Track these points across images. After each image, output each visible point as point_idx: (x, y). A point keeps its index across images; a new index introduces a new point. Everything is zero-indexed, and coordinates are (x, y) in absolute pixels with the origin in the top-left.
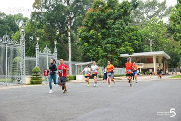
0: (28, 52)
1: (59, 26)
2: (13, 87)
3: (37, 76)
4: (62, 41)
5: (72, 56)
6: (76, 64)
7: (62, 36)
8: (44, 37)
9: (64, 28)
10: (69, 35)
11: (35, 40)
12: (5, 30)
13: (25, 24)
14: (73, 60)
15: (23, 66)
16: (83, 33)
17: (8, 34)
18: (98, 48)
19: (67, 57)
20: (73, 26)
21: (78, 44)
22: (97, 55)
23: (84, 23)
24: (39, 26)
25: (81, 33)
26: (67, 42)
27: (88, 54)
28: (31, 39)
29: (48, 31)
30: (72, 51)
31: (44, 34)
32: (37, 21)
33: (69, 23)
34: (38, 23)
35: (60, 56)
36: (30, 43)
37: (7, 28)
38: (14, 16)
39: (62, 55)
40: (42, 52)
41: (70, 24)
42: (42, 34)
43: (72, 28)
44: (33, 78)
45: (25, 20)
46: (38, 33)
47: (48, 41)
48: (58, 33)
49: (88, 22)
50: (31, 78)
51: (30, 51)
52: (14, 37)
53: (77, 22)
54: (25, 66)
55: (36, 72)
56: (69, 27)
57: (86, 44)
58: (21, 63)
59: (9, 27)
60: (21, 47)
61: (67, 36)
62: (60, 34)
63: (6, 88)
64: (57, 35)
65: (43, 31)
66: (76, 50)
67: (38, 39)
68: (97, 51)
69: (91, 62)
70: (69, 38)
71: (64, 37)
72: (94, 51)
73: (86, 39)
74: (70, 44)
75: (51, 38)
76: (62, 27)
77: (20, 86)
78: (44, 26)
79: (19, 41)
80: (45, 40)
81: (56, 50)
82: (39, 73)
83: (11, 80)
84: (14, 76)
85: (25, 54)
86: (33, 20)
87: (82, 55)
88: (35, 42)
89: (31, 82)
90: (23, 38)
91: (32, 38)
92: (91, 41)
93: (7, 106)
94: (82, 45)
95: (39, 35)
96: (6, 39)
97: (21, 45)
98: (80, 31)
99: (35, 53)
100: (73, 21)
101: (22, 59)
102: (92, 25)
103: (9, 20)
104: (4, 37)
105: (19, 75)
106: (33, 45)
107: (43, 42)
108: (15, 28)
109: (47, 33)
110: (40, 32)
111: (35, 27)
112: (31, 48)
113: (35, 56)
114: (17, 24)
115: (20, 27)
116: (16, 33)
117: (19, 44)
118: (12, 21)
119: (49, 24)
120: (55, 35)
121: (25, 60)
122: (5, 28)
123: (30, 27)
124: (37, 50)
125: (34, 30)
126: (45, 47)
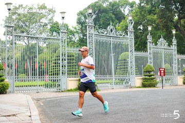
0: (136, 45)
1: (177, 8)
2: (120, 89)
3: (150, 76)
4: (183, 29)
7: (182, 21)
8: (158, 25)
11: (145, 29)
12: (108, 20)
13: (132, 10)
15: (132, 65)
17: (113, 25)
24: (151, 11)
28: (140, 29)
29: (162, 16)
31: (157, 22)
32: (148, 4)
34: (149, 7)
35: (180, 50)
36: (139, 34)
37: (111, 17)
38: (119, 2)
39: (183, 48)
40: (156, 44)
42: (155, 21)
44: (146, 79)
45: (132, 5)
46: (148, 21)
47: (163, 30)
48: (176, 18)
50: (143, 79)
51: (139, 45)
52: (120, 27)
54: (134, 63)
55: (149, 72)
58: (129, 59)
59: (113, 16)
62: (180, 19)
63: (113, 91)
64: (174, 21)
65: (155, 17)
67: (150, 28)
75: (166, 25)
76: (182, 9)
77: (129, 90)
78: (157, 11)
79: (126, 33)
80: (158, 30)
81: (174, 41)
82: (152, 73)
83: (117, 81)
84: (121, 77)
85: (134, 48)
86: (142, 4)
88: (146, 33)
89: (143, 84)
90: (131, 28)
91: (142, 28)
95: (151, 22)
96: (111, 31)
97: (128, 37)
99: (146, 47)
101: (131, 56)
103: (113, 7)
104: (109, 28)
105: (128, 75)
106: (143, 37)
107: (156, 32)
108: (120, 16)
109: (161, 20)
110: (152, 18)
111: (145, 13)
112: (141, 40)
113: (146, 51)
114: (123, 11)
115: (126, 15)
116: (121, 23)
117: (126, 36)
118: (116, 8)
119: (164, 7)
120: (172, 21)
121: (134, 55)
122: (108, 17)
123: (139, 14)
124: (150, 42)
125: (144, 17)
126: (160, 37)
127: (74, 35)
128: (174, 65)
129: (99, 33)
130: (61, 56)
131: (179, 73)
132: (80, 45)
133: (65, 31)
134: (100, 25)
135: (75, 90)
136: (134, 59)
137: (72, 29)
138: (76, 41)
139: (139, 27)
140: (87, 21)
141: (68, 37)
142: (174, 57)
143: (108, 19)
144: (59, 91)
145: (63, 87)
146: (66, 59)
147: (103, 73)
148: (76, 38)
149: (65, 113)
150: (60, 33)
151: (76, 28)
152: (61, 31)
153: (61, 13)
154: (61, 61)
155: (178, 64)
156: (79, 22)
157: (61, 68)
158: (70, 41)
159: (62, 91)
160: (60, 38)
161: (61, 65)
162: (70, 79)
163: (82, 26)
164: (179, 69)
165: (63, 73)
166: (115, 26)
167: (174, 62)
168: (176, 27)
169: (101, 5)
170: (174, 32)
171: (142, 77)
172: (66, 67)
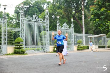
0: (51, 27)
1: (74, 6)
2: (40, 54)
4: (77, 18)
5: (85, 30)
6: (89, 37)
7: (77, 14)
8: (63, 15)
9: (79, 8)
10: (83, 13)
11: (56, 18)
13: (48, 6)
14: (86, 33)
15: (47, 39)
16: (95, 11)
17: (36, 14)
18: (107, 22)
19: (81, 31)
20: (86, 6)
21: (91, 20)
22: (107, 28)
23: (95, 3)
24: (59, 7)
25: (93, 11)
26: (81, 19)
27: (99, 28)
28: (53, 18)
29: (66, 11)
30: (85, 26)
31: (63, 14)
32: (58, 3)
33: (83, 3)
34: (58, 5)
36: (52, 21)
38: (41, 1)
39: (77, 30)
40: (62, 27)
41: (84, 5)
42: (62, 13)
43: (85, 7)
45: (48, 3)
46: (58, 13)
47: (66, 18)
48: (74, 12)
49: (99, 2)
51: (52, 27)
52: (41, 16)
53: (89, 2)
54: (49, 38)
56: (83, 7)
57: (97, 20)
58: (46, 35)
59: (37, 9)
60: (46, 23)
61: (81, 14)
62: (76, 12)
63: (36, 54)
64: (73, 13)
65: (62, 11)
66: (88, 25)
67: (58, 17)
68: (107, 25)
69: (102, 35)
70: (83, 16)
71: (78, 15)
72: (104, 25)
73: (97, 16)
74: (83, 20)
75: (68, 16)
76: (77, 7)
77: (45, 54)
78: (63, 7)
79: (44, 19)
80: (64, 18)
81: (72, 25)
84: (41, 46)
85: (49, 29)
86: (55, 3)
87: (94, 28)
88: (56, 20)
89: (54, 50)
90: (47, 16)
91: (54, 17)
92: (102, 17)
93: (37, 68)
94: (94, 21)
95: (59, 14)
96: (35, 18)
97: (46, 22)
98: (92, 10)
99: (56, 28)
100: (86, 2)
101: (47, 33)
102: (103, 4)
103: (37, 4)
104: (34, 16)
105: (45, 45)
106: (55, 22)
107: (62, 20)
108: (41, 10)
109: (65, 13)
110: (60, 12)
111: (56, 8)
112: (53, 24)
113: (56, 31)
114: (43, 7)
115: (45, 9)
116: (42, 14)
117: (44, 22)
118: (39, 5)
119: (67, 5)
120: (71, 14)
121: (49, 33)
122: (34, 10)
123: (52, 9)
124: (58, 25)
125: (55, 11)
126: (64, 23)
127: (12, 20)
128: (72, 39)
129: (28, 19)
130: (3, 32)
131: (75, 44)
132: (16, 26)
133: (6, 17)
134: (29, 15)
135: (12, 54)
136: (49, 35)
137: (12, 16)
138: (14, 24)
139: (52, 17)
140: (21, 11)
141: (9, 21)
142: (72, 35)
143: (34, 11)
144: (1, 54)
145: (4, 52)
146: (7, 35)
147: (31, 44)
148: (14, 22)
149: (3, 68)
150: (3, 18)
151: (14, 16)
152: (4, 17)
153: (4, 5)
154: (3, 36)
155: (75, 39)
156: (16, 12)
157: (3, 40)
158: (10, 24)
159: (4, 55)
160: (3, 21)
161: (3, 38)
162: (9, 47)
163: (18, 15)
164: (75, 42)
165: (4, 43)
166: (38, 16)
167: (72, 37)
168: (74, 17)
169: (30, 2)
170: (72, 20)
171: (53, 46)
172: (7, 40)
